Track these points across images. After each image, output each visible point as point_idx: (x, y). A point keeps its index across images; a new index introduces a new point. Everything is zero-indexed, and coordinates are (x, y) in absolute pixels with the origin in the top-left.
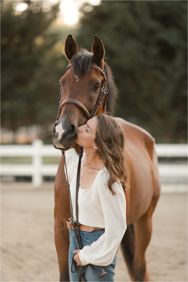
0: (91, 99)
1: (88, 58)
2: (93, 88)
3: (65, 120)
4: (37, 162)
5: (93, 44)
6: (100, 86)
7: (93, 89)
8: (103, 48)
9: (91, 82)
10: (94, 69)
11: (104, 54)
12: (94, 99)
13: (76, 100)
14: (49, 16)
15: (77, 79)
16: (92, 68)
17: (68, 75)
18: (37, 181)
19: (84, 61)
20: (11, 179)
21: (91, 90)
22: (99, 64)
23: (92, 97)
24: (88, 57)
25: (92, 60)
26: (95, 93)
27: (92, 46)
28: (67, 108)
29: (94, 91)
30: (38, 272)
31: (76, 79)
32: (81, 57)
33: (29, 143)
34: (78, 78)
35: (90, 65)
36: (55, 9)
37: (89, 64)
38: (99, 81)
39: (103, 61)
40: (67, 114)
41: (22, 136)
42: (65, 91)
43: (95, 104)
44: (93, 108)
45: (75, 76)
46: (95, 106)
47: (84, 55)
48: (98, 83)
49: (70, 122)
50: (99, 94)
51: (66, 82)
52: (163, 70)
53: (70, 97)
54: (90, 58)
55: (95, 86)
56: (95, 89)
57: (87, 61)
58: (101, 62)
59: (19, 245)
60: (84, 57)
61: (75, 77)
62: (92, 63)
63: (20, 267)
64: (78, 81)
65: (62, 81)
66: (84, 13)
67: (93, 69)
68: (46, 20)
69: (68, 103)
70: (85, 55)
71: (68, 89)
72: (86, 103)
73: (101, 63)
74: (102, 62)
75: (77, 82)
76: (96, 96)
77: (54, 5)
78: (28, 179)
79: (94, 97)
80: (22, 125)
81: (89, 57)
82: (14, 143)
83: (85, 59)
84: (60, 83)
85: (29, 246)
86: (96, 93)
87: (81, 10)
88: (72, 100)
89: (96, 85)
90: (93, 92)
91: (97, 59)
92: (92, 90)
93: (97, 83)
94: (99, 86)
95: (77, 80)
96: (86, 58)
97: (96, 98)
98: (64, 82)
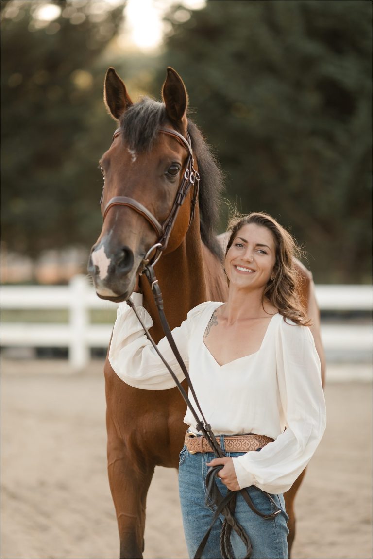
0: (162, 196)
1: (153, 114)
2: (167, 173)
3: (109, 239)
4: (79, 319)
5: (164, 85)
6: (181, 169)
7: (166, 175)
8: (185, 92)
9: (160, 162)
10: (166, 134)
11: (188, 103)
12: (169, 195)
13: (132, 197)
14: (103, 31)
15: (133, 156)
16: (161, 132)
17: (115, 149)
18: (79, 357)
19: (145, 119)
20: (27, 353)
21: (162, 176)
22: (178, 125)
23: (165, 193)
24: (152, 111)
25: (161, 119)
26: (171, 184)
27: (163, 90)
28: (114, 215)
29: (169, 178)
30: (80, 539)
31: (130, 157)
32: (139, 113)
33: (63, 282)
34: (135, 154)
35: (158, 127)
36: (116, 16)
37: (155, 125)
38: (178, 159)
39: (186, 118)
40: (114, 227)
41: (49, 268)
42: (111, 181)
43: (170, 203)
44: (168, 212)
45: (129, 151)
46: (171, 208)
47: (145, 108)
48: (175, 164)
49: (120, 243)
50: (178, 185)
51: (112, 163)
52: (330, 139)
53: (120, 193)
54: (157, 113)
55: (171, 170)
56: (170, 175)
57: (151, 119)
58: (182, 119)
59: (42, 484)
60: (145, 112)
61: (129, 153)
62: (162, 124)
63: (44, 529)
64: (136, 161)
65: (104, 161)
66: (173, 25)
67: (164, 135)
68: (98, 38)
69: (116, 206)
70: (147, 109)
71: (116, 178)
72: (153, 204)
73: (181, 122)
74: (184, 120)
75: (134, 163)
76: (171, 188)
77: (112, 9)
78: (61, 353)
79: (168, 191)
80: (51, 247)
81: (156, 111)
82: (34, 282)
83: (146, 117)
84: (101, 166)
85: (62, 487)
86: (172, 182)
87: (167, 19)
88: (124, 199)
89: (171, 166)
90: (166, 181)
91: (172, 115)
92: (165, 177)
93: (173, 163)
94: (179, 169)
95: (133, 158)
96: (150, 113)
97: (173, 194)
98: (108, 162)
